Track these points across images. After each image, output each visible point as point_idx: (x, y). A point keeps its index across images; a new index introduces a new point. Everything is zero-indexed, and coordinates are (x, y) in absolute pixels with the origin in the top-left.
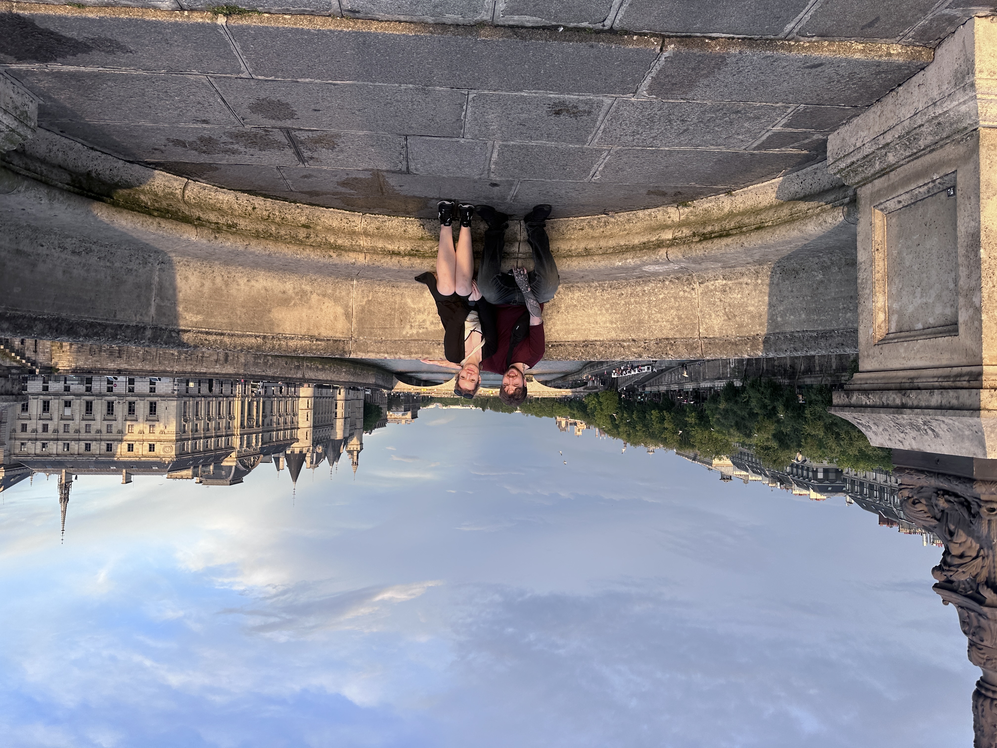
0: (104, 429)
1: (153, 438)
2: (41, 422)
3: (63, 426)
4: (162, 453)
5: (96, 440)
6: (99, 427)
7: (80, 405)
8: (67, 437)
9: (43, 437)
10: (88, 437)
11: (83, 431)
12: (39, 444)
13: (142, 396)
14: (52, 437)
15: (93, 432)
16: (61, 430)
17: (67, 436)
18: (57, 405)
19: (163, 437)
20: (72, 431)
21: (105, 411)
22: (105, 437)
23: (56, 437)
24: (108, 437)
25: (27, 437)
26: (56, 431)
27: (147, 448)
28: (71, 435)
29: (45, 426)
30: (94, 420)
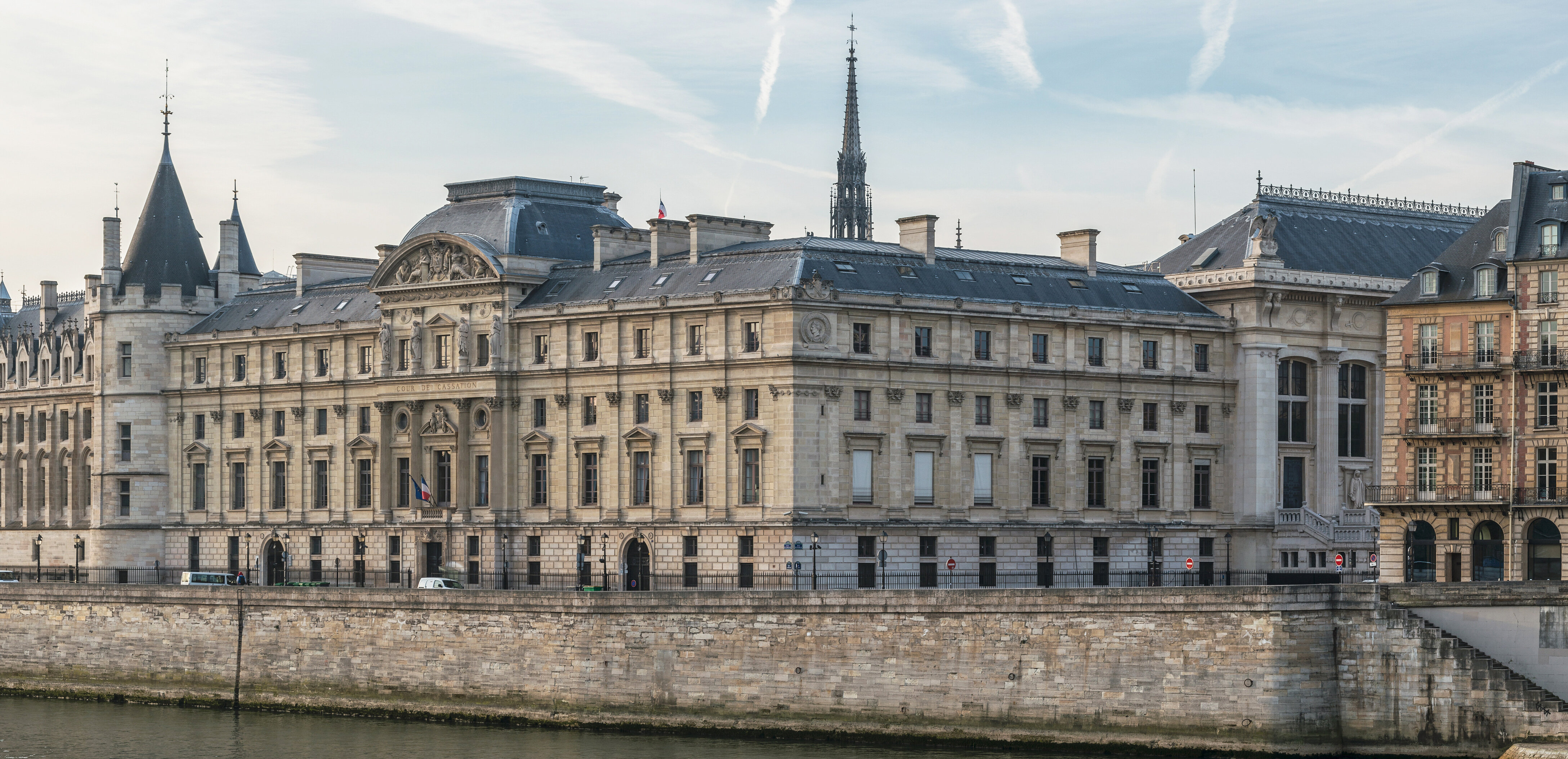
0: (998, 406)
1: (861, 374)
2: (1159, 436)
3: (1108, 422)
4: (832, 318)
5: (1020, 373)
6: (1013, 416)
7: (1063, 491)
8: (1096, 385)
9: (1155, 388)
10: (1041, 382)
11: (1055, 406)
12: (1165, 365)
14: (1133, 388)
15: (1029, 401)
16: (1111, 407)
17: (1097, 390)
18: (1125, 492)
19: (829, 377)
20: (1084, 405)
22: (997, 381)
23: (1125, 387)
24: (989, 380)
25: (1195, 390)
26: (1125, 407)
27: (876, 338)
28: (1085, 393)
29: (1151, 424)
30: (1027, 441)
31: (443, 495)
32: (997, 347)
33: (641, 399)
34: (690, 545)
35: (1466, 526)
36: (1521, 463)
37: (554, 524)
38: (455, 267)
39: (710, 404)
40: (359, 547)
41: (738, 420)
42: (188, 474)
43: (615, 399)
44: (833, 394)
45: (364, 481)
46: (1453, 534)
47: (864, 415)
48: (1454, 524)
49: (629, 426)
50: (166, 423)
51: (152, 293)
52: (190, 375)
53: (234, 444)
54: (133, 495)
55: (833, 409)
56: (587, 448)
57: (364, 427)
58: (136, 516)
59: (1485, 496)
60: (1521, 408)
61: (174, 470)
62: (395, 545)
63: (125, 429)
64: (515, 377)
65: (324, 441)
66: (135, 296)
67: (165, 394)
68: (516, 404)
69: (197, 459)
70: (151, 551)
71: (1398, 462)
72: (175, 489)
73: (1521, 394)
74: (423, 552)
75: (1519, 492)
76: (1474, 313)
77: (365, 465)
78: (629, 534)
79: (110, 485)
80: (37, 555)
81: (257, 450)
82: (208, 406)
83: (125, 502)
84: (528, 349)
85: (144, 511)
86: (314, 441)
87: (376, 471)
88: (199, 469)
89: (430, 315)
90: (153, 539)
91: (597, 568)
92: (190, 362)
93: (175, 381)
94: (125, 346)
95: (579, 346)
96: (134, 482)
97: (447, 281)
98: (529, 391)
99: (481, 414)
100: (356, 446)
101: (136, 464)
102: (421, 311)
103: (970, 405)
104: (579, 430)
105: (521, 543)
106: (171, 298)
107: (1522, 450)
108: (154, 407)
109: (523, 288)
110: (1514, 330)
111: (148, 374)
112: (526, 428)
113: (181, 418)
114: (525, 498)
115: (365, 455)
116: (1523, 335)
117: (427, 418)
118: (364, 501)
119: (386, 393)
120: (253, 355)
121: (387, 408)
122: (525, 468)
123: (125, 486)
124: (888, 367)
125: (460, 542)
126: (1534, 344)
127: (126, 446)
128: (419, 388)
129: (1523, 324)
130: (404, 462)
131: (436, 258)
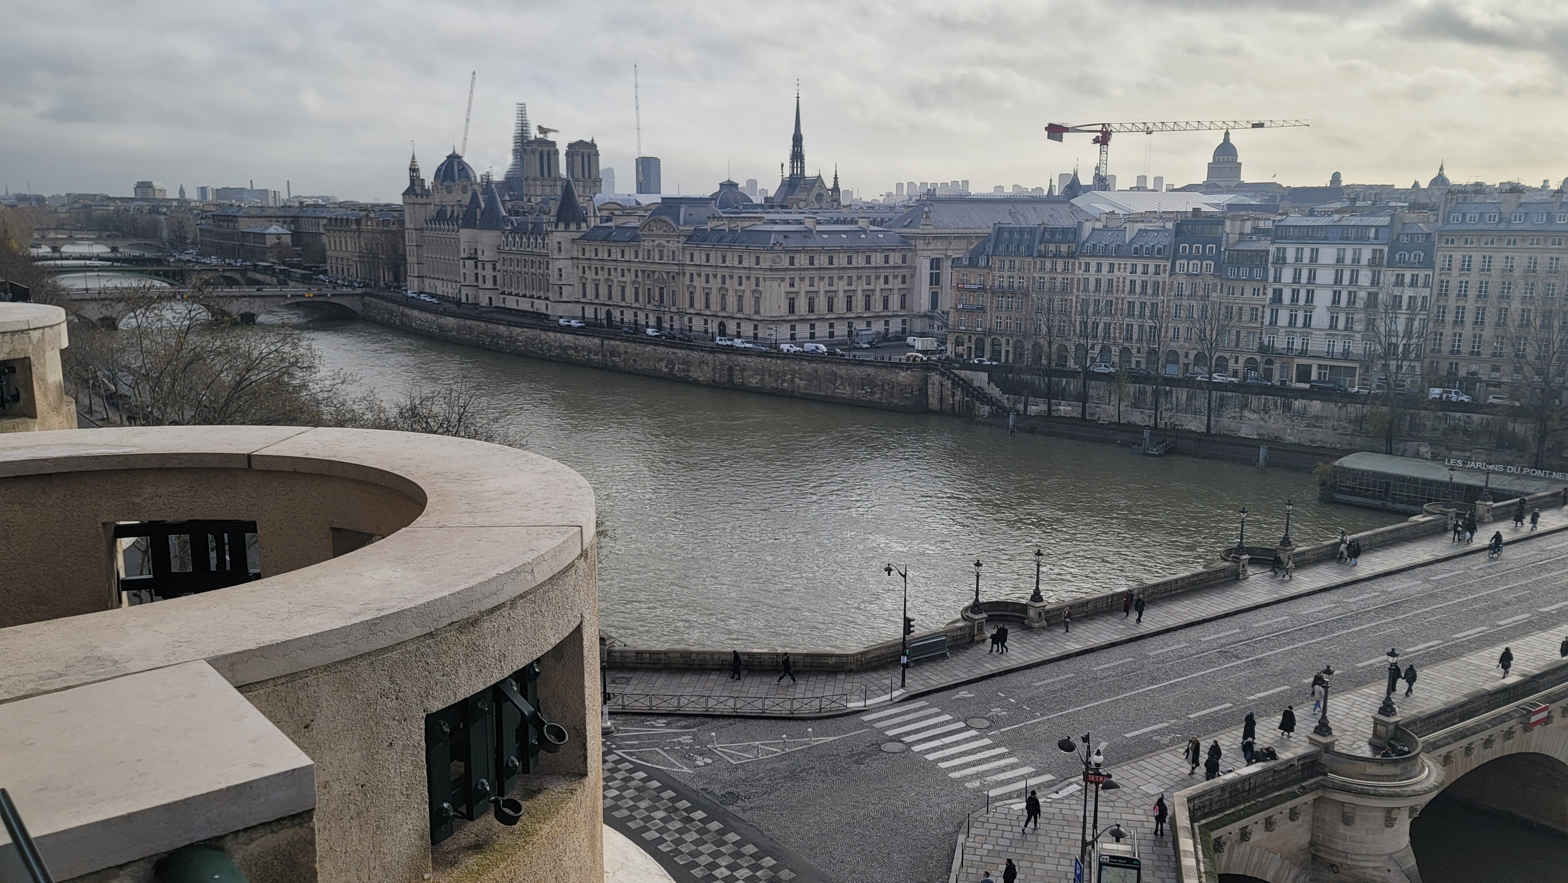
0: (835, 280)
1: (791, 272)
2: (889, 286)
3: (872, 283)
4: (782, 255)
5: (844, 268)
6: (841, 283)
7: (857, 306)
9: (888, 271)
10: (850, 271)
11: (854, 278)
12: (892, 262)
13: (803, 320)
14: (881, 271)
15: (846, 278)
16: (873, 278)
17: (868, 272)
18: (877, 305)
19: (781, 274)
20: (864, 278)
21: (835, 300)
22: (835, 272)
23: (878, 271)
24: (832, 272)
25: (902, 270)
26: (878, 277)
27: (796, 261)
28: (864, 274)
29: (886, 282)
30: (845, 291)
31: (662, 300)
32: (835, 261)
33: (724, 277)
34: (739, 326)
35: (974, 338)
36: (991, 320)
37: (697, 314)
38: (665, 228)
39: (744, 280)
40: (636, 315)
41: (753, 287)
42: (581, 285)
43: (715, 276)
44: (783, 280)
45: (637, 293)
46: (970, 341)
47: (792, 285)
48: (970, 337)
49: (720, 285)
50: (573, 268)
51: (567, 226)
52: (581, 253)
53: (595, 277)
54: (563, 292)
55: (782, 284)
56: (706, 291)
57: (637, 276)
58: (564, 299)
59: (979, 329)
60: (992, 303)
61: (576, 285)
62: (647, 317)
63: (560, 270)
64: (683, 265)
65: (624, 279)
66: (562, 226)
67: (572, 258)
68: (684, 274)
69: (583, 281)
70: (570, 310)
71: (954, 317)
72: (576, 290)
73: (992, 298)
74: (655, 319)
75: (990, 329)
76: (979, 271)
77: (637, 288)
78: (720, 320)
79: (556, 288)
80: (532, 307)
81: (602, 280)
82: (586, 264)
83: (561, 293)
84: (688, 257)
85: (567, 297)
86: (620, 279)
87: (640, 291)
88: (584, 284)
89: (657, 242)
90: (570, 306)
91: (710, 330)
92: (580, 249)
93: (575, 254)
94: (559, 243)
95: (704, 257)
96: (564, 288)
97: (662, 232)
98: (689, 270)
99: (673, 277)
100: (634, 282)
101: (564, 282)
102: (653, 241)
103: (827, 280)
104: (704, 284)
105: (686, 319)
106: (573, 227)
107: (991, 316)
108: (570, 262)
109: (686, 236)
110: (991, 278)
111: (567, 252)
112: (688, 282)
113: (578, 267)
114: (687, 305)
115: (637, 286)
116: (993, 280)
117: (656, 276)
118: (637, 300)
119: (643, 267)
120: (600, 249)
121: (643, 271)
122: (687, 295)
123: (561, 288)
124: (800, 269)
125: (667, 317)
126: (997, 283)
127: (561, 275)
128: (654, 266)
129: (994, 276)
130: (649, 289)
131: (658, 225)
